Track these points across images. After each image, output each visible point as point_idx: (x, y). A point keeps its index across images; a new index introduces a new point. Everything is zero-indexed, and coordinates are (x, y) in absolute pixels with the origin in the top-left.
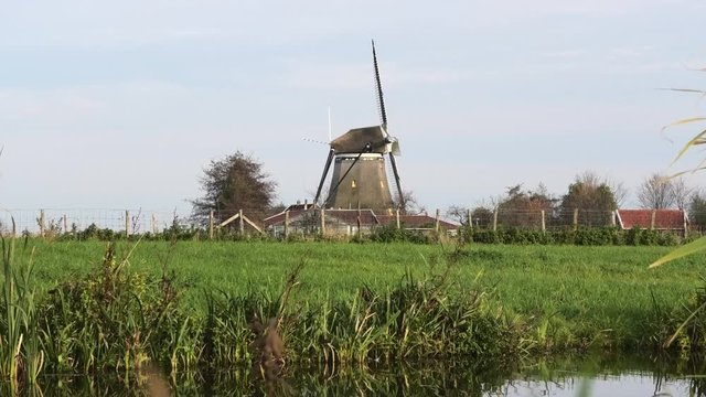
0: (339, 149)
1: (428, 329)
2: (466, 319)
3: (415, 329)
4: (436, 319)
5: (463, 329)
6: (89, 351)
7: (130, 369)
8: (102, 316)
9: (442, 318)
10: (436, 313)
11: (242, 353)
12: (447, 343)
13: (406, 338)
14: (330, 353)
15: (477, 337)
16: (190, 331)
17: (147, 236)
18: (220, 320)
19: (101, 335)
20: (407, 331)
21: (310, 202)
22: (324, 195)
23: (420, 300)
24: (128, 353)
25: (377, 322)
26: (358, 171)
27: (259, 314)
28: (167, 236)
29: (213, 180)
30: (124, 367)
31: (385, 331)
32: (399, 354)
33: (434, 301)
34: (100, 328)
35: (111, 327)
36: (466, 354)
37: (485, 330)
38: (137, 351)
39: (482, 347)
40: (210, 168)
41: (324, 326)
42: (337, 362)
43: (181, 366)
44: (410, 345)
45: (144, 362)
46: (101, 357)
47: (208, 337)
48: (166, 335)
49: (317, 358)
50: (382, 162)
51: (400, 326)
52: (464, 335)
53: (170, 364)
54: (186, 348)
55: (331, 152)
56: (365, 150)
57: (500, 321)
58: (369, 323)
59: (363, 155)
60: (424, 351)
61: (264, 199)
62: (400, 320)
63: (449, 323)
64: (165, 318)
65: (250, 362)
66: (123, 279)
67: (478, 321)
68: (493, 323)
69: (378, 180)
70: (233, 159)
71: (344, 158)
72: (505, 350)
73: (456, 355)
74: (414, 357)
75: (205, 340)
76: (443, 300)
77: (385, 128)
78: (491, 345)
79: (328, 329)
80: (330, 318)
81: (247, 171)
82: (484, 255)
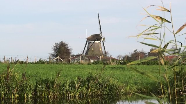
0: (89, 40)
1: (96, 88)
2: (106, 85)
3: (92, 88)
4: (98, 85)
5: (106, 88)
6: (2, 93)
7: (13, 98)
8: (6, 84)
9: (100, 85)
10: (98, 83)
11: (44, 94)
12: (101, 91)
13: (90, 90)
14: (69, 95)
15: (109, 90)
16: (30, 88)
17: (33, 63)
18: (38, 86)
19: (6, 89)
20: (90, 88)
21: (81, 54)
22: (85, 52)
23: (94, 80)
24: (13, 94)
25: (82, 86)
26: (94, 46)
27: (49, 84)
28: (38, 63)
29: (55, 48)
30: (12, 98)
31: (84, 88)
32: (88, 94)
33: (98, 80)
34: (5, 87)
35: (8, 87)
36: (106, 94)
37: (111, 88)
38: (15, 94)
39: (111, 92)
40: (55, 45)
41: (68, 87)
42: (70, 97)
43: (28, 98)
44: (91, 92)
45: (17, 97)
46: (6, 95)
47: (35, 90)
48: (23, 89)
49: (65, 96)
50: (101, 43)
51: (88, 87)
52: (106, 89)
53: (25, 98)
54: (29, 93)
55: (87, 41)
56: (96, 40)
57: (116, 86)
58: (80, 86)
59: (95, 41)
60: (95, 94)
61: (69, 53)
62: (88, 85)
63: (102, 86)
64: (24, 85)
65: (47, 97)
66: (12, 74)
67: (109, 85)
68: (114, 86)
69: (99, 48)
70: (61, 43)
71: (90, 42)
72: (117, 93)
73: (104, 95)
74: (92, 95)
75: (35, 91)
76: (100, 80)
77: (101, 34)
78: (113, 92)
79: (69, 88)
80: (69, 85)
81: (65, 46)
82: (120, 68)
